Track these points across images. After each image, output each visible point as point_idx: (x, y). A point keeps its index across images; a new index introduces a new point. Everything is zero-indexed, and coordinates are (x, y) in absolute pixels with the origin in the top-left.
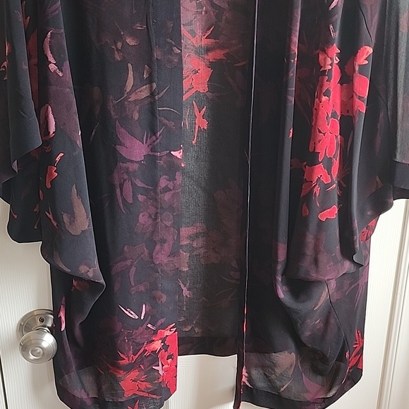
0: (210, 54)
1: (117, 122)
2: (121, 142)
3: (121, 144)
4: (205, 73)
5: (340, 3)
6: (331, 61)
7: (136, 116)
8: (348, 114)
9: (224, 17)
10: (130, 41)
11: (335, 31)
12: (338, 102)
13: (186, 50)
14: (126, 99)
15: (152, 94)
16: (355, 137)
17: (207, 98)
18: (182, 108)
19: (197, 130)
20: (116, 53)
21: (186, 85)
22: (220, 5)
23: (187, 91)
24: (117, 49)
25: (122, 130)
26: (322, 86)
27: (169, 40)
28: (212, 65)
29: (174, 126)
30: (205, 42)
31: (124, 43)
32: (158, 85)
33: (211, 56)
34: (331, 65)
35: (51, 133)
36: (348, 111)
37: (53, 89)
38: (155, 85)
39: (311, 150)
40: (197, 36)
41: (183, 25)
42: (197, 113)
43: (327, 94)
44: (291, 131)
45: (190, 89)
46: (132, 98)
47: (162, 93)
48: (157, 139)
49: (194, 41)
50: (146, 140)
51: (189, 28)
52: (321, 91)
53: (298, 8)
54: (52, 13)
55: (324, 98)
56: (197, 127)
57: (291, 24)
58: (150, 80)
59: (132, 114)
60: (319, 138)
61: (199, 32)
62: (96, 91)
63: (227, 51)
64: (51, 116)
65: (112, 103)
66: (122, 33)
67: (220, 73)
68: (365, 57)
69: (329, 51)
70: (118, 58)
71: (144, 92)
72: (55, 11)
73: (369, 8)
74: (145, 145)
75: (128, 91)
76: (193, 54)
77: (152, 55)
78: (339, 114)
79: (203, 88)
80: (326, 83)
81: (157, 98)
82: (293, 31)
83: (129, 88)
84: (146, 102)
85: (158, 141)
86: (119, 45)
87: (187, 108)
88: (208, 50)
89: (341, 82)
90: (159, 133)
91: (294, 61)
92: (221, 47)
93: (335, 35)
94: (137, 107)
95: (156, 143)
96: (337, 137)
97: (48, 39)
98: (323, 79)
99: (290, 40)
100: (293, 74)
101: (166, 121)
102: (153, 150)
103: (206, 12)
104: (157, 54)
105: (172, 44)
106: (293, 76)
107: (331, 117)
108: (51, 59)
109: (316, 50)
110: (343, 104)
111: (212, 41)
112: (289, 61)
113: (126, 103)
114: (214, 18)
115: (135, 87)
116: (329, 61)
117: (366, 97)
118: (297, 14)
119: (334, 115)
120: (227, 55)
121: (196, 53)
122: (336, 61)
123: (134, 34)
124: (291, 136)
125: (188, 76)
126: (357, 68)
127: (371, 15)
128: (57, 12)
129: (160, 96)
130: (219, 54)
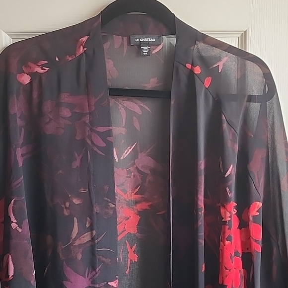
0: (138, 205)
1: (64, 263)
2: (67, 278)
3: (67, 280)
4: (134, 219)
5: (233, 172)
6: (230, 214)
7: (80, 257)
8: (248, 251)
9: (147, 180)
10: (76, 201)
11: (231, 192)
12: (239, 243)
13: (119, 203)
14: (72, 244)
15: (93, 239)
16: (255, 271)
17: (137, 238)
18: (117, 247)
19: (129, 263)
20: (65, 210)
21: (120, 228)
22: (144, 171)
23: (121, 233)
24: (66, 208)
25: (68, 268)
26: (224, 233)
27: (106, 199)
28: (139, 213)
29: (110, 262)
30: (134, 197)
31: (71, 202)
32: (97, 232)
33: (139, 207)
34: (230, 217)
35: (11, 276)
36: (248, 249)
37: (13, 242)
38: (94, 232)
39: (220, 283)
40: (128, 193)
41: (117, 186)
42: (129, 250)
43: (229, 239)
44: (204, 266)
45: (123, 231)
46: (77, 243)
47: (101, 238)
48: (96, 273)
49: (125, 196)
50: (88, 275)
51: (121, 188)
52: (224, 237)
53: (201, 176)
54: (16, 185)
55: (227, 242)
56: (129, 260)
57: (197, 187)
58: (91, 229)
59: (76, 255)
60: (226, 274)
61: (129, 190)
62: (49, 239)
63: (151, 203)
64: (11, 263)
65: (61, 247)
66: (70, 196)
67: (146, 219)
68: (256, 209)
69: (228, 207)
70: (67, 214)
71: (86, 238)
72: (18, 184)
73: (256, 174)
74: (87, 279)
75: (73, 238)
76: (125, 206)
77: (93, 210)
78: (240, 252)
79: (133, 230)
80: (227, 231)
81: (96, 241)
82: (199, 192)
83: (74, 235)
84: (88, 245)
85: (97, 275)
86: (68, 204)
87: (121, 246)
88: (136, 202)
89: (240, 227)
90: (98, 269)
91: (202, 213)
92: (146, 200)
93: (232, 194)
94: (81, 249)
95: (95, 277)
96: (240, 271)
97: (11, 205)
98: (225, 228)
99: (197, 198)
100: (201, 222)
101: (104, 259)
102: (93, 282)
103: (134, 176)
104: (97, 209)
105: (107, 201)
106: (202, 224)
107: (234, 256)
108: (13, 219)
109: (219, 203)
110: (243, 244)
111: (140, 196)
112: (197, 214)
113: (72, 247)
114: (140, 180)
115: (79, 235)
116: (228, 215)
117: (261, 240)
118: (201, 179)
119: (236, 254)
120: (150, 206)
121: (127, 205)
122: (234, 212)
123: (79, 196)
124: (203, 270)
125: (121, 222)
126: (251, 218)
127: (258, 179)
128: (20, 185)
129: (99, 240)
130: (145, 206)
